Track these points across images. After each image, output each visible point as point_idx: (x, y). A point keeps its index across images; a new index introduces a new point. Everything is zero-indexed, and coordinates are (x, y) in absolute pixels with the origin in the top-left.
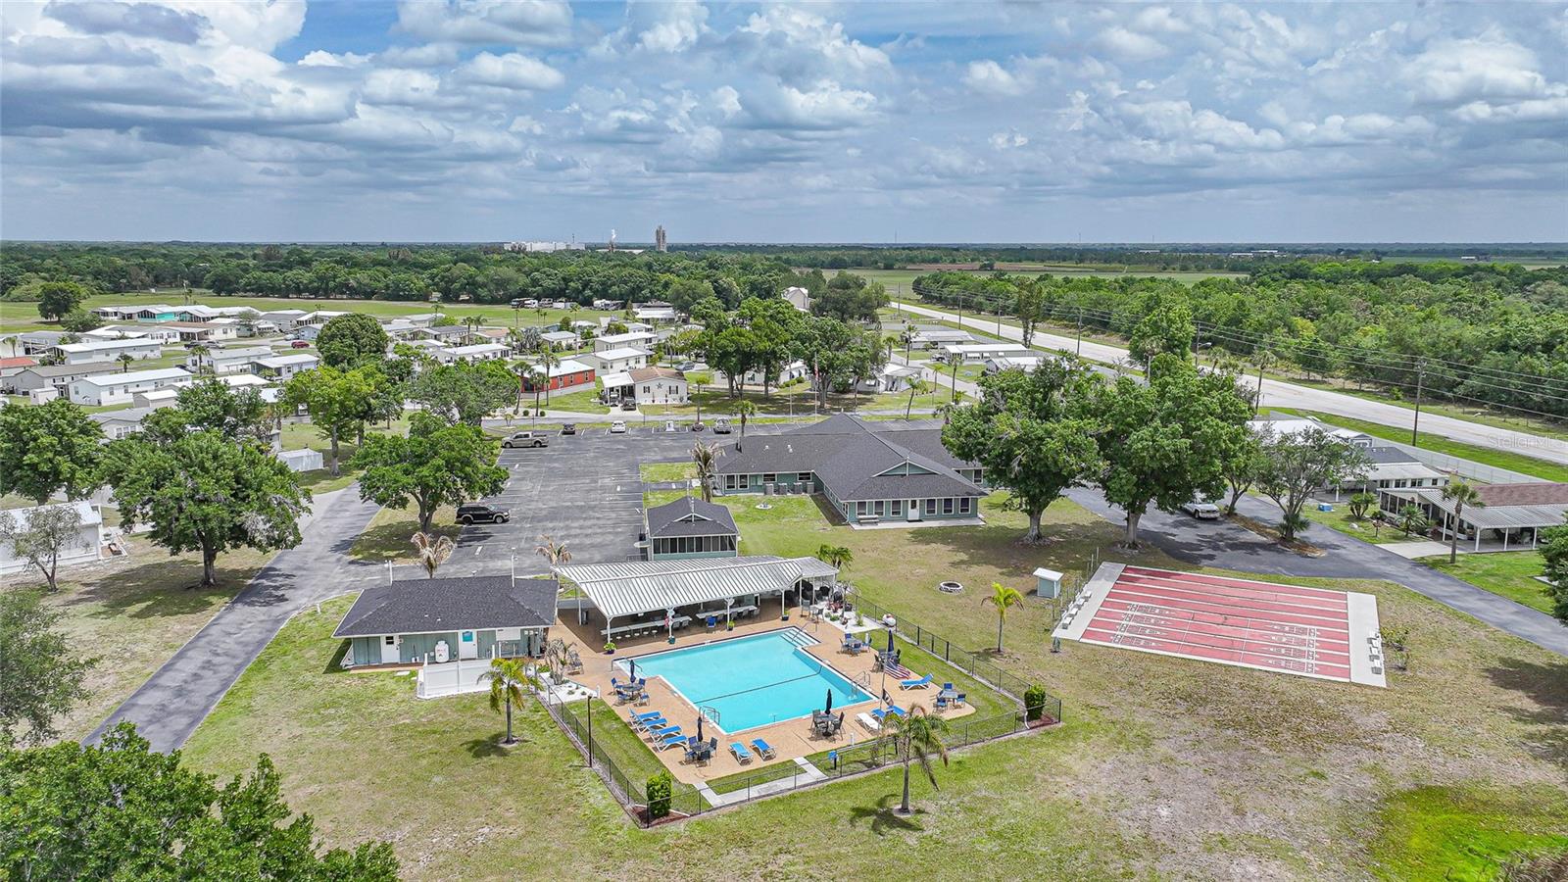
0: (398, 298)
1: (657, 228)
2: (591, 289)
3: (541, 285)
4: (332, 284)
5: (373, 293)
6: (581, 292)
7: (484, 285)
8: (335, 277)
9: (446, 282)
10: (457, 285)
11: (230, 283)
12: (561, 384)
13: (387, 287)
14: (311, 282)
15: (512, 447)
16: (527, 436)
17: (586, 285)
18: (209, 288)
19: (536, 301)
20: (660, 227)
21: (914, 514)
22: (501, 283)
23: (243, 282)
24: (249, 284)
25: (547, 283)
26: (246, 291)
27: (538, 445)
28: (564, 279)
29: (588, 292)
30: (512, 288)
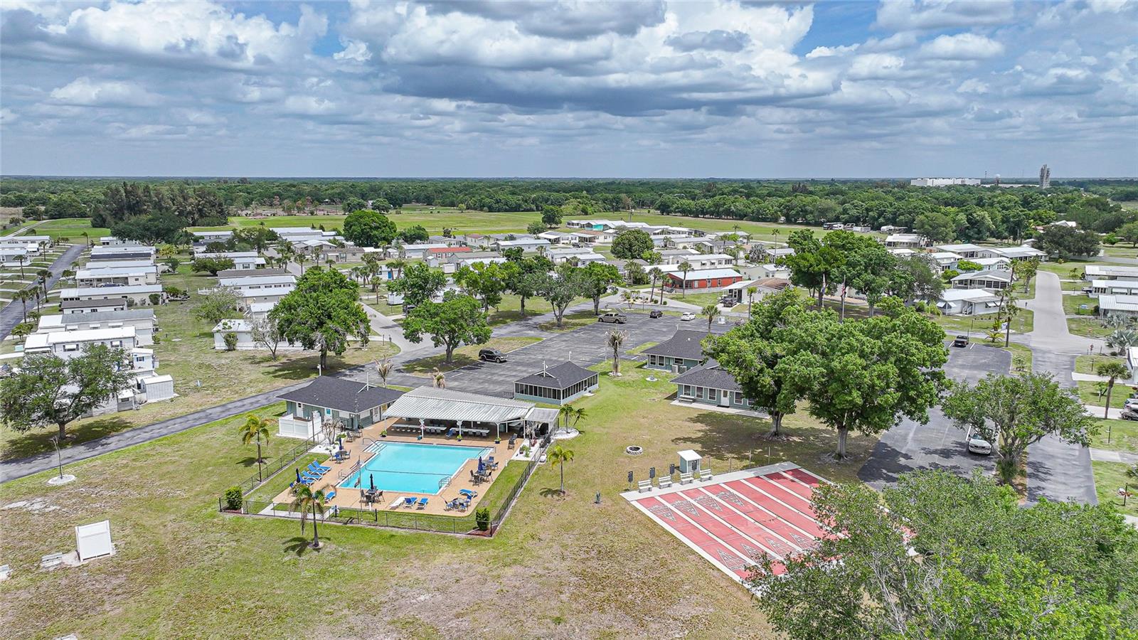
0: (758, 220)
1: (1042, 166)
2: (884, 217)
3: (848, 214)
4: (721, 209)
5: (745, 216)
6: (877, 220)
7: (812, 212)
8: (725, 204)
9: (788, 210)
10: (793, 212)
11: (669, 207)
12: (709, 285)
13: (753, 213)
14: (710, 207)
15: (603, 321)
16: (612, 315)
17: (881, 214)
18: (657, 209)
19: (842, 225)
20: (1045, 166)
21: (725, 401)
22: (823, 212)
23: (675, 206)
24: (677, 208)
25: (854, 212)
26: (675, 212)
27: (617, 322)
28: (867, 209)
29: (881, 220)
30: (831, 215)
